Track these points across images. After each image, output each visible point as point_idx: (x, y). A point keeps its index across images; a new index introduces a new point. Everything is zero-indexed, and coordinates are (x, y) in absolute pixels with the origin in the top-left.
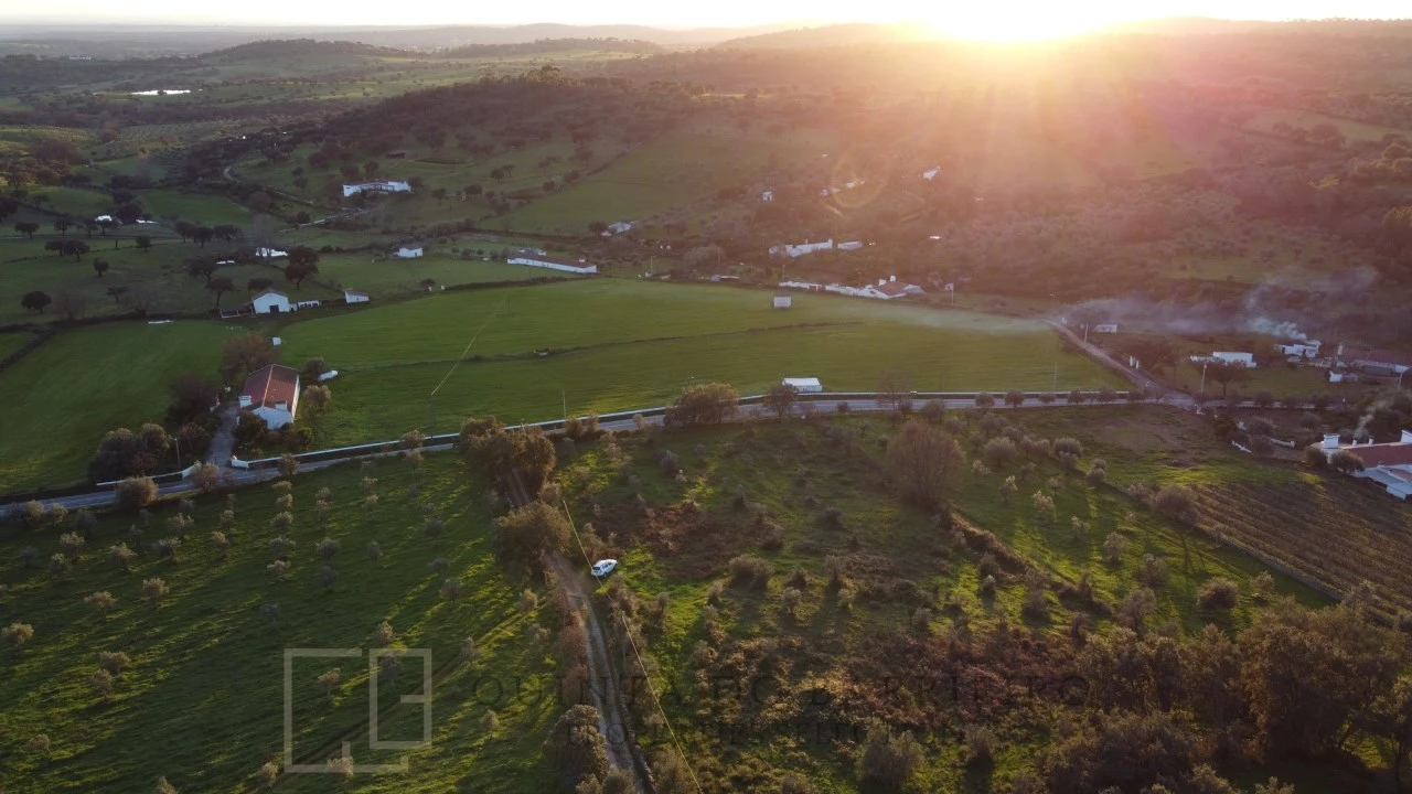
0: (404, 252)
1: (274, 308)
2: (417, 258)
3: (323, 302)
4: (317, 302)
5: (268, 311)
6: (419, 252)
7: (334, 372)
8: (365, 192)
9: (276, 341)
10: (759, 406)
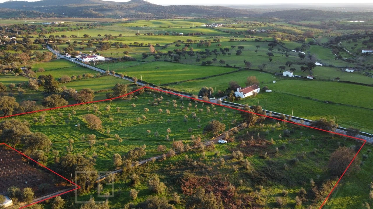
0: (347, 70)
1: (288, 75)
3: (302, 77)
4: (300, 76)
5: (286, 75)
6: (352, 71)
7: (271, 91)
8: (367, 53)
9: (274, 82)
10: (344, 132)
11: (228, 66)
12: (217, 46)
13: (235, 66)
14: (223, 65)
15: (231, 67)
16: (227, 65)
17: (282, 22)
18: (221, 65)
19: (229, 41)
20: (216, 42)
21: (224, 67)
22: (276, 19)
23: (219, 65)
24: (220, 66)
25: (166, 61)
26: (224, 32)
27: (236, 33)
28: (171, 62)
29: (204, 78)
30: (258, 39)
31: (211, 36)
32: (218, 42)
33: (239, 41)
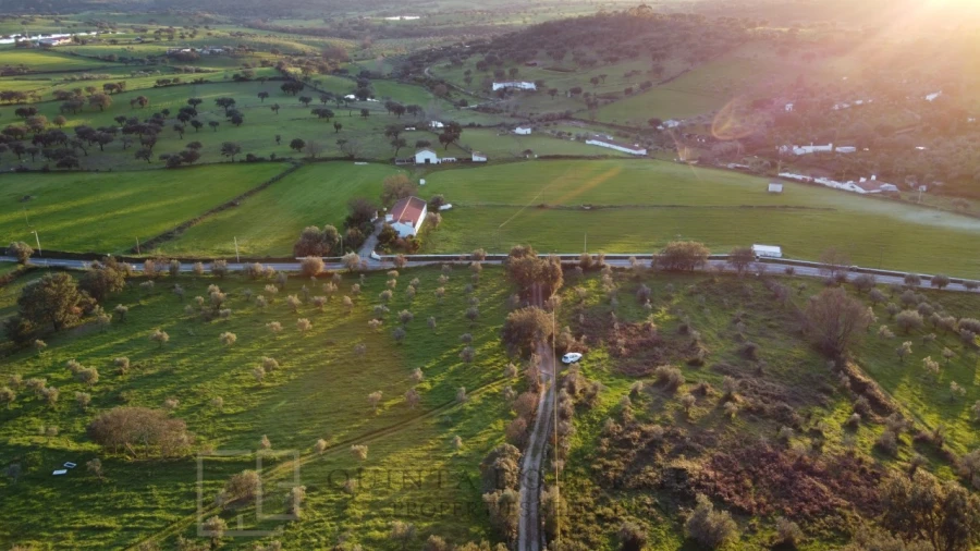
0: (519, 130)
1: (427, 161)
2: (527, 135)
3: (458, 159)
4: (454, 159)
5: (424, 162)
6: (529, 131)
7: (449, 206)
8: (505, 89)
9: (422, 182)
10: (724, 262)
11: (251, 160)
12: (137, 105)
13: (273, 156)
14: (237, 157)
15: (261, 160)
16: (249, 156)
17: (226, 23)
18: (230, 159)
19: (155, 87)
20: (114, 90)
21: (242, 162)
22: (207, 15)
23: (225, 159)
24: (228, 163)
25: (22, 171)
26: (96, 58)
27: (142, 61)
28: (45, 171)
29: (232, 205)
30: (243, 76)
31: (67, 76)
32: (119, 92)
33: (185, 84)
